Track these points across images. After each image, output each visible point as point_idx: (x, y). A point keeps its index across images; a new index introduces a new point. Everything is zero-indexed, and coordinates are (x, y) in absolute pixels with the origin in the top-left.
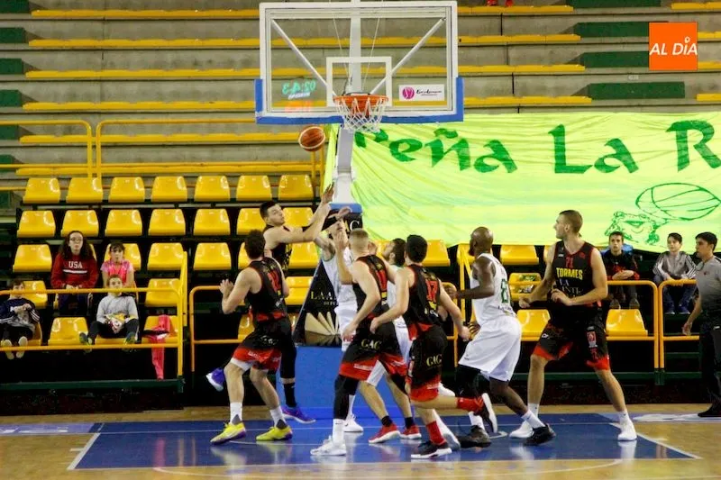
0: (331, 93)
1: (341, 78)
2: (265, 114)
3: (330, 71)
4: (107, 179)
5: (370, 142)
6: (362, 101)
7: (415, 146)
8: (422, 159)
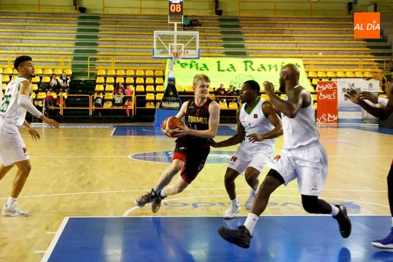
0: (170, 52)
1: (172, 49)
2: (155, 56)
3: (170, 47)
4: (116, 70)
5: (176, 63)
6: (177, 54)
7: (186, 64)
8: (188, 67)
